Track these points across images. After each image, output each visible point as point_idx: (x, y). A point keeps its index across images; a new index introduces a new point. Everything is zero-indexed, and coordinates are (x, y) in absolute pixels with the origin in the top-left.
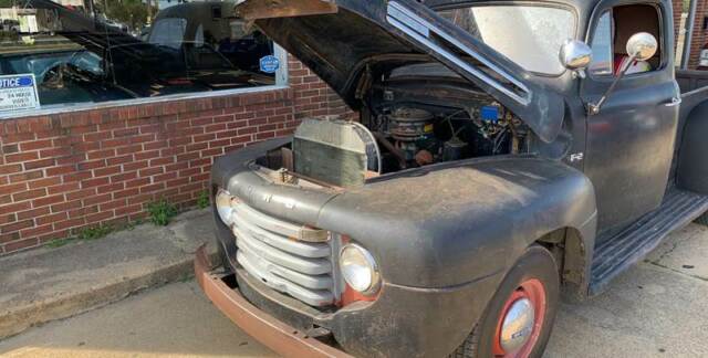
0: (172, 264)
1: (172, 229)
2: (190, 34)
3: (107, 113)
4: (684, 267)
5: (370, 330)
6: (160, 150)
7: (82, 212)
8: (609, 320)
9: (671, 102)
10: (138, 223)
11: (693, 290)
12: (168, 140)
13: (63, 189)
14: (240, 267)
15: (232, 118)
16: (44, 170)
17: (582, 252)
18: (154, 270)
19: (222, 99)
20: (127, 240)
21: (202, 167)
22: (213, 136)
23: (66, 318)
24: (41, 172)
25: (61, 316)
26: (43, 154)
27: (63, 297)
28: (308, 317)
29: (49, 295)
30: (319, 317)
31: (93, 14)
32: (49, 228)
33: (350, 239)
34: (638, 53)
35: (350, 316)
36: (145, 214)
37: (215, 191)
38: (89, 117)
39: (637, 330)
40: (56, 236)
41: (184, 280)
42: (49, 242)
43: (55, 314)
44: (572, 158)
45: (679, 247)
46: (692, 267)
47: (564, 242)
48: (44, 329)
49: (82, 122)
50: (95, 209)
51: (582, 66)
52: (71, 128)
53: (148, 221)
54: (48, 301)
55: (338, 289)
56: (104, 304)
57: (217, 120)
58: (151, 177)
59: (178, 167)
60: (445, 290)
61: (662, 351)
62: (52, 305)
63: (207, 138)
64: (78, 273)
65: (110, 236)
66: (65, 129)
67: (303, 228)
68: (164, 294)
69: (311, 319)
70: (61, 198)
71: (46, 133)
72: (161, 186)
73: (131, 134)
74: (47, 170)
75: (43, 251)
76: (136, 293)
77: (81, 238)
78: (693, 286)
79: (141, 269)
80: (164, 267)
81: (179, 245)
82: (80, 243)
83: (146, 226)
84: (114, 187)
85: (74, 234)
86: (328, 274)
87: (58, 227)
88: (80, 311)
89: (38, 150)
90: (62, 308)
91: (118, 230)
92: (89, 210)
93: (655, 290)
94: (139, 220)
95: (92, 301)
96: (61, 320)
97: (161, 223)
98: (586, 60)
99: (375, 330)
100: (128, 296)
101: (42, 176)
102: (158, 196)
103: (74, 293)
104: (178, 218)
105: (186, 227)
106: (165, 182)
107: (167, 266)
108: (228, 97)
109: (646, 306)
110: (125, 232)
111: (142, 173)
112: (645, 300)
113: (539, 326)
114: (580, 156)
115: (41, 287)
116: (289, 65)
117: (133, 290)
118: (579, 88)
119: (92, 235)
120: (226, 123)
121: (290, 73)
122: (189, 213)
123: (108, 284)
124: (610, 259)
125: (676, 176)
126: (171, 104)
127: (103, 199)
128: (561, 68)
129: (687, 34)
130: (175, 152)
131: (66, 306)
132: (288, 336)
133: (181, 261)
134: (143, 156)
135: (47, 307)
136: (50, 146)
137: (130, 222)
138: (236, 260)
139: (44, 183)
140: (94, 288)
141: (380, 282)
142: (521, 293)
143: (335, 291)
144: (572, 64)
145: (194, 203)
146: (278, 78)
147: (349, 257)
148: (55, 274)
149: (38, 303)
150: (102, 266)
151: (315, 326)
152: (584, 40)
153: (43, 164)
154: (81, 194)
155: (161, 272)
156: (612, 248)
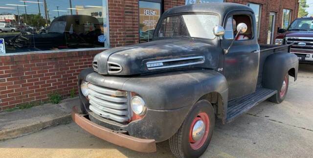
0: (61, 117)
1: (60, 104)
2: (67, 28)
3: (34, 56)
4: (266, 117)
5: (142, 128)
6: (56, 72)
7: (21, 97)
8: (236, 134)
9: (256, 51)
10: (45, 103)
11: (268, 124)
12: (59, 68)
13: (13, 87)
14: (91, 111)
15: (86, 60)
16: (6, 78)
17: (223, 104)
18: (53, 119)
19: (82, 52)
20: (41, 109)
21: (73, 80)
22: (78, 67)
23: (15, 138)
24: (5, 79)
25: (13, 137)
26: (6, 72)
27: (15, 128)
28: (118, 127)
29: (8, 128)
30: (123, 126)
31: (19, 23)
32: (7, 104)
33: (135, 94)
34: (241, 30)
35: (135, 124)
36: (48, 99)
37: (80, 83)
38: (26, 57)
39: (246, 137)
40: (10, 107)
41: (66, 124)
42: (7, 110)
43: (10, 136)
44: (219, 70)
45: (264, 110)
46: (268, 117)
47: (217, 103)
48: (6, 142)
49: (23, 59)
50: (27, 96)
51: (222, 35)
52: (18, 61)
53: (49, 102)
54: (8, 130)
55: (130, 115)
56: (31, 132)
57: (80, 61)
58: (52, 84)
59: (63, 80)
60: (169, 111)
61: (255, 143)
62: (10, 132)
63: (75, 68)
64: (20, 120)
65: (33, 107)
66: (16, 62)
67: (117, 91)
68: (57, 129)
69: (120, 127)
70: (13, 91)
71: (8, 63)
72: (56, 87)
73: (44, 65)
74: (7, 79)
75: (3, 113)
76: (45, 129)
77: (20, 108)
78: (268, 122)
79: (47, 119)
80: (57, 118)
81: (64, 110)
82: (20, 110)
83: (48, 104)
84: (35, 87)
85: (17, 106)
86: (126, 109)
87: (10, 103)
88: (21, 135)
89: (4, 70)
90: (14, 134)
91: (37, 105)
92: (24, 97)
93: (254, 124)
94: (46, 102)
95: (26, 131)
96: (13, 138)
97: (55, 103)
98: (222, 33)
99: (144, 128)
100: (41, 130)
101: (5, 81)
102: (54, 91)
103: (19, 128)
104: (62, 101)
105: (66, 104)
106: (57, 86)
107: (59, 118)
108: (84, 51)
109: (250, 129)
110: (40, 106)
111: (48, 82)
112: (250, 128)
113: (207, 132)
114: (222, 69)
115: (5, 125)
116: (110, 40)
117: (44, 127)
118: (221, 44)
119: (25, 107)
120: (84, 62)
121: (111, 43)
122: (67, 99)
123: (33, 124)
124: (235, 110)
125: (262, 82)
126: (61, 53)
127: (31, 92)
128: (215, 36)
129: (271, 34)
130: (62, 73)
131: (15, 133)
132: (110, 133)
133: (65, 116)
134: (48, 75)
135: (7, 133)
136: (9, 69)
137: (42, 102)
138: (89, 109)
139: (6, 84)
140: (28, 125)
141: (146, 109)
142: (199, 118)
143: (129, 116)
144: (217, 34)
145: (69, 95)
146: (105, 45)
147: (135, 101)
148: (10, 121)
149: (4, 131)
150: (30, 118)
151: (121, 130)
152: (222, 26)
153: (5, 76)
154: (21, 90)
155: (56, 120)
156: (236, 107)
